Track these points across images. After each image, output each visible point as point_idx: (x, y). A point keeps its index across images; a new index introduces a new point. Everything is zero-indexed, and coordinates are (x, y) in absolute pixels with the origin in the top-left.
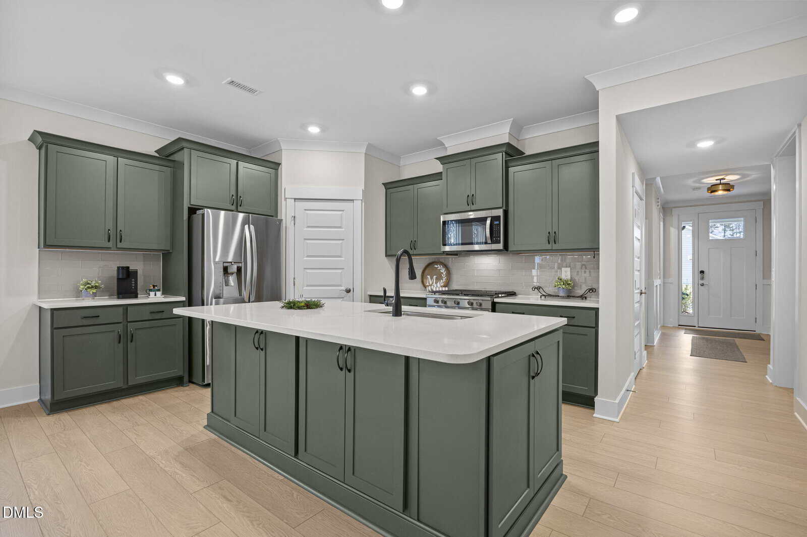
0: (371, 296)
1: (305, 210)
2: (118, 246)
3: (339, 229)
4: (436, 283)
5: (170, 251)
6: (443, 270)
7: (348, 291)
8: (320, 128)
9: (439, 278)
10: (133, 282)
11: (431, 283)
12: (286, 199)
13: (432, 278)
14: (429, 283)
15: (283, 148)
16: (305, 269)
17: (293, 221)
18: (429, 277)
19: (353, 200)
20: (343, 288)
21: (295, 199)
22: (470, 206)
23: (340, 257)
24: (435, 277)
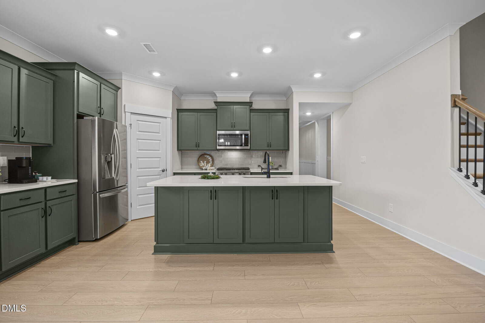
0: (174, 173)
1: (137, 120)
2: (20, 141)
3: (157, 134)
4: (207, 165)
5: (52, 145)
6: (210, 158)
7: (163, 171)
8: (161, 74)
9: (208, 162)
10: (30, 170)
11: (203, 165)
12: (125, 112)
13: (203, 162)
14: (202, 165)
15: (123, 78)
16: (137, 158)
17: (130, 127)
18: (201, 161)
19: (166, 118)
20: (160, 169)
21: (131, 113)
22: (233, 128)
23: (159, 150)
24: (205, 162)
